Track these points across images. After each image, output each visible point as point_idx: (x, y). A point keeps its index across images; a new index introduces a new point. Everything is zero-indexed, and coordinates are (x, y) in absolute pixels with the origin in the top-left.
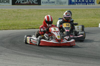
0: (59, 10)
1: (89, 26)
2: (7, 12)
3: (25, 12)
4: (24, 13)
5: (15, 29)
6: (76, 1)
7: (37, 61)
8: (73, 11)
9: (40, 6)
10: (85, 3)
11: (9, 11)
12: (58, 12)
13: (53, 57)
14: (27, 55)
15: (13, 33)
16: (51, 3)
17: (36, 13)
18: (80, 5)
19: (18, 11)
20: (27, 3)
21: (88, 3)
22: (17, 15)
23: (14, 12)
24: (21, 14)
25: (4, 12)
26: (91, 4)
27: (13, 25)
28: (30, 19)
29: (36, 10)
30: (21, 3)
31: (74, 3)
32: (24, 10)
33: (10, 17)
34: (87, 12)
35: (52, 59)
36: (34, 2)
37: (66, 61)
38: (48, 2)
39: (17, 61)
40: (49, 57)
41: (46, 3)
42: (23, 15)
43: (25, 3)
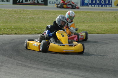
1: (110, 32)
2: (7, 12)
3: (30, 14)
4: (27, 14)
5: (18, 34)
6: (90, 2)
7: (49, 76)
8: (88, 13)
9: (47, 6)
10: (100, 4)
11: (10, 11)
13: (69, 71)
14: (35, 67)
15: (16, 39)
17: (43, 15)
18: (95, 6)
19: (21, 11)
20: (31, 3)
21: (104, 4)
22: (19, 17)
23: (16, 12)
24: (24, 16)
25: (3, 12)
26: (108, 6)
27: (16, 29)
29: (42, 11)
30: (24, 3)
31: (87, 5)
32: (28, 11)
33: (11, 19)
34: (105, 15)
36: (39, 2)
38: (57, 3)
39: (23, 76)
40: (64, 71)
41: (54, 3)
42: (27, 17)
43: (29, 2)
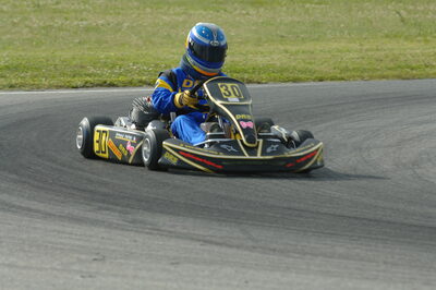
2: (5, 8)
3: (89, 11)
4: (81, 12)
5: (21, 87)
12: (236, 9)
17: (139, 15)
19: (57, 3)
22: (47, 24)
24: (66, 19)
28: (106, 42)
35: (156, 230)
37: (217, 244)
42: (76, 23)
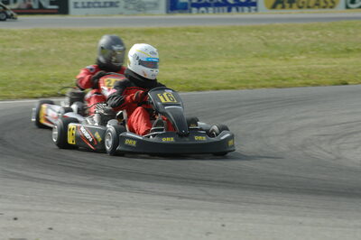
0: (136, 31)
3: (20, 40)
4: (14, 41)
10: (225, 4)
16: (105, 7)
18: (207, 11)
21: (234, 5)
26: (246, 8)
32: (15, 33)
36: (43, 3)
41: (88, 7)
42: (13, 50)
